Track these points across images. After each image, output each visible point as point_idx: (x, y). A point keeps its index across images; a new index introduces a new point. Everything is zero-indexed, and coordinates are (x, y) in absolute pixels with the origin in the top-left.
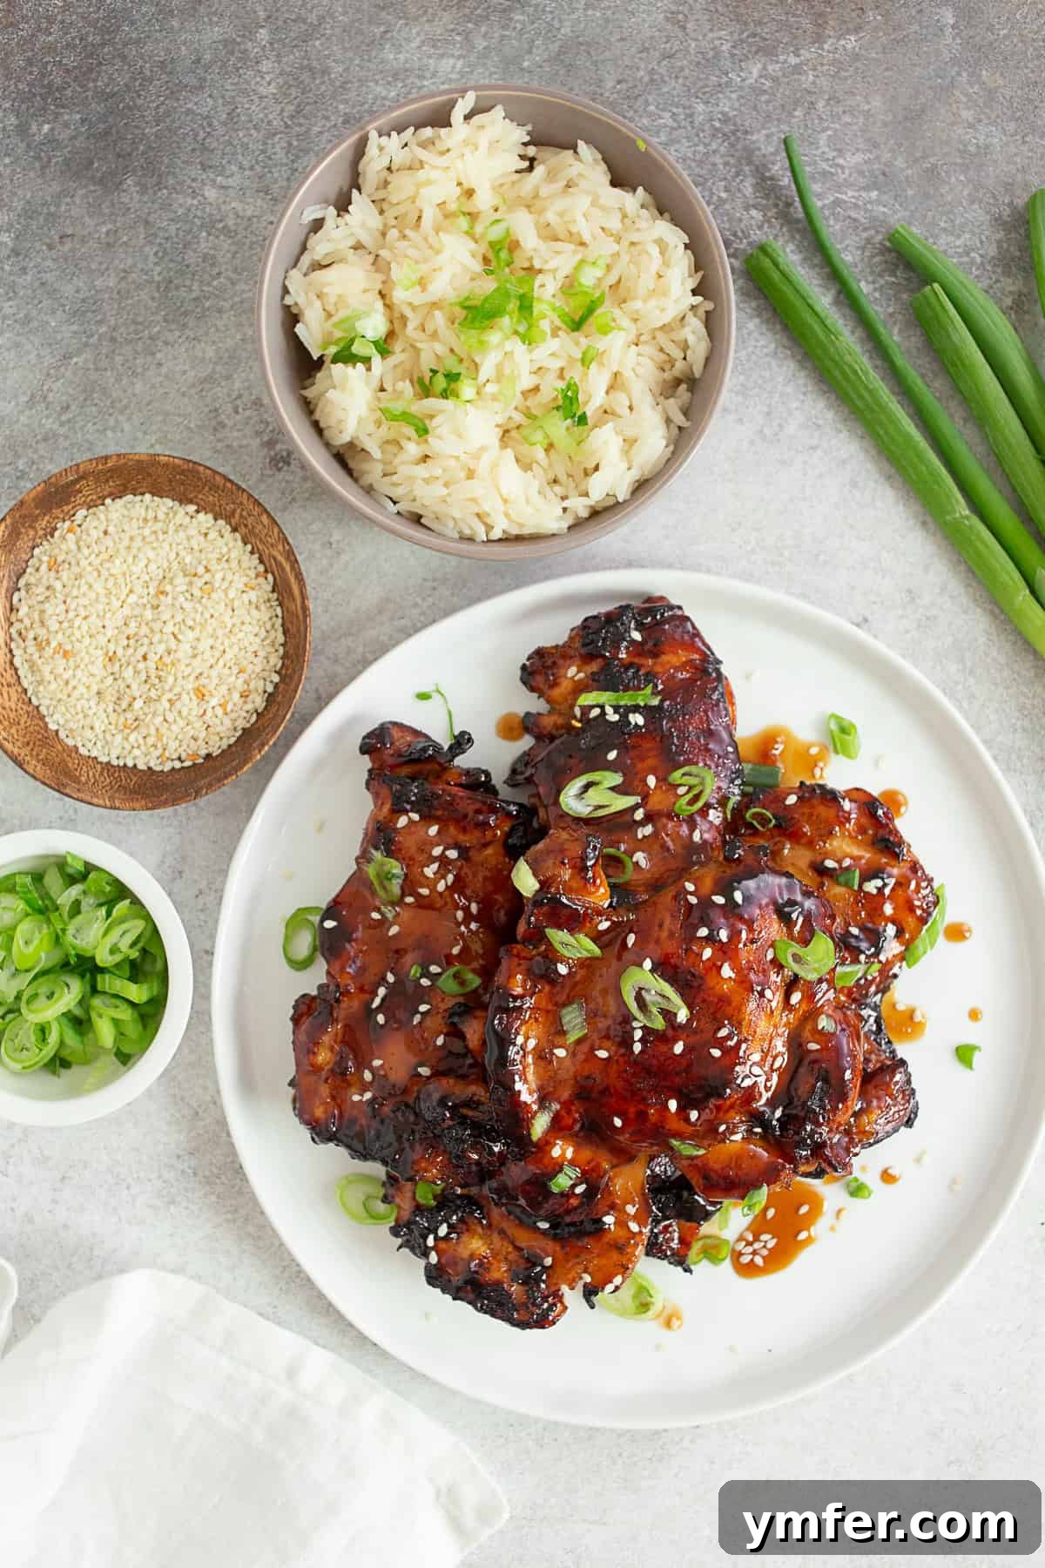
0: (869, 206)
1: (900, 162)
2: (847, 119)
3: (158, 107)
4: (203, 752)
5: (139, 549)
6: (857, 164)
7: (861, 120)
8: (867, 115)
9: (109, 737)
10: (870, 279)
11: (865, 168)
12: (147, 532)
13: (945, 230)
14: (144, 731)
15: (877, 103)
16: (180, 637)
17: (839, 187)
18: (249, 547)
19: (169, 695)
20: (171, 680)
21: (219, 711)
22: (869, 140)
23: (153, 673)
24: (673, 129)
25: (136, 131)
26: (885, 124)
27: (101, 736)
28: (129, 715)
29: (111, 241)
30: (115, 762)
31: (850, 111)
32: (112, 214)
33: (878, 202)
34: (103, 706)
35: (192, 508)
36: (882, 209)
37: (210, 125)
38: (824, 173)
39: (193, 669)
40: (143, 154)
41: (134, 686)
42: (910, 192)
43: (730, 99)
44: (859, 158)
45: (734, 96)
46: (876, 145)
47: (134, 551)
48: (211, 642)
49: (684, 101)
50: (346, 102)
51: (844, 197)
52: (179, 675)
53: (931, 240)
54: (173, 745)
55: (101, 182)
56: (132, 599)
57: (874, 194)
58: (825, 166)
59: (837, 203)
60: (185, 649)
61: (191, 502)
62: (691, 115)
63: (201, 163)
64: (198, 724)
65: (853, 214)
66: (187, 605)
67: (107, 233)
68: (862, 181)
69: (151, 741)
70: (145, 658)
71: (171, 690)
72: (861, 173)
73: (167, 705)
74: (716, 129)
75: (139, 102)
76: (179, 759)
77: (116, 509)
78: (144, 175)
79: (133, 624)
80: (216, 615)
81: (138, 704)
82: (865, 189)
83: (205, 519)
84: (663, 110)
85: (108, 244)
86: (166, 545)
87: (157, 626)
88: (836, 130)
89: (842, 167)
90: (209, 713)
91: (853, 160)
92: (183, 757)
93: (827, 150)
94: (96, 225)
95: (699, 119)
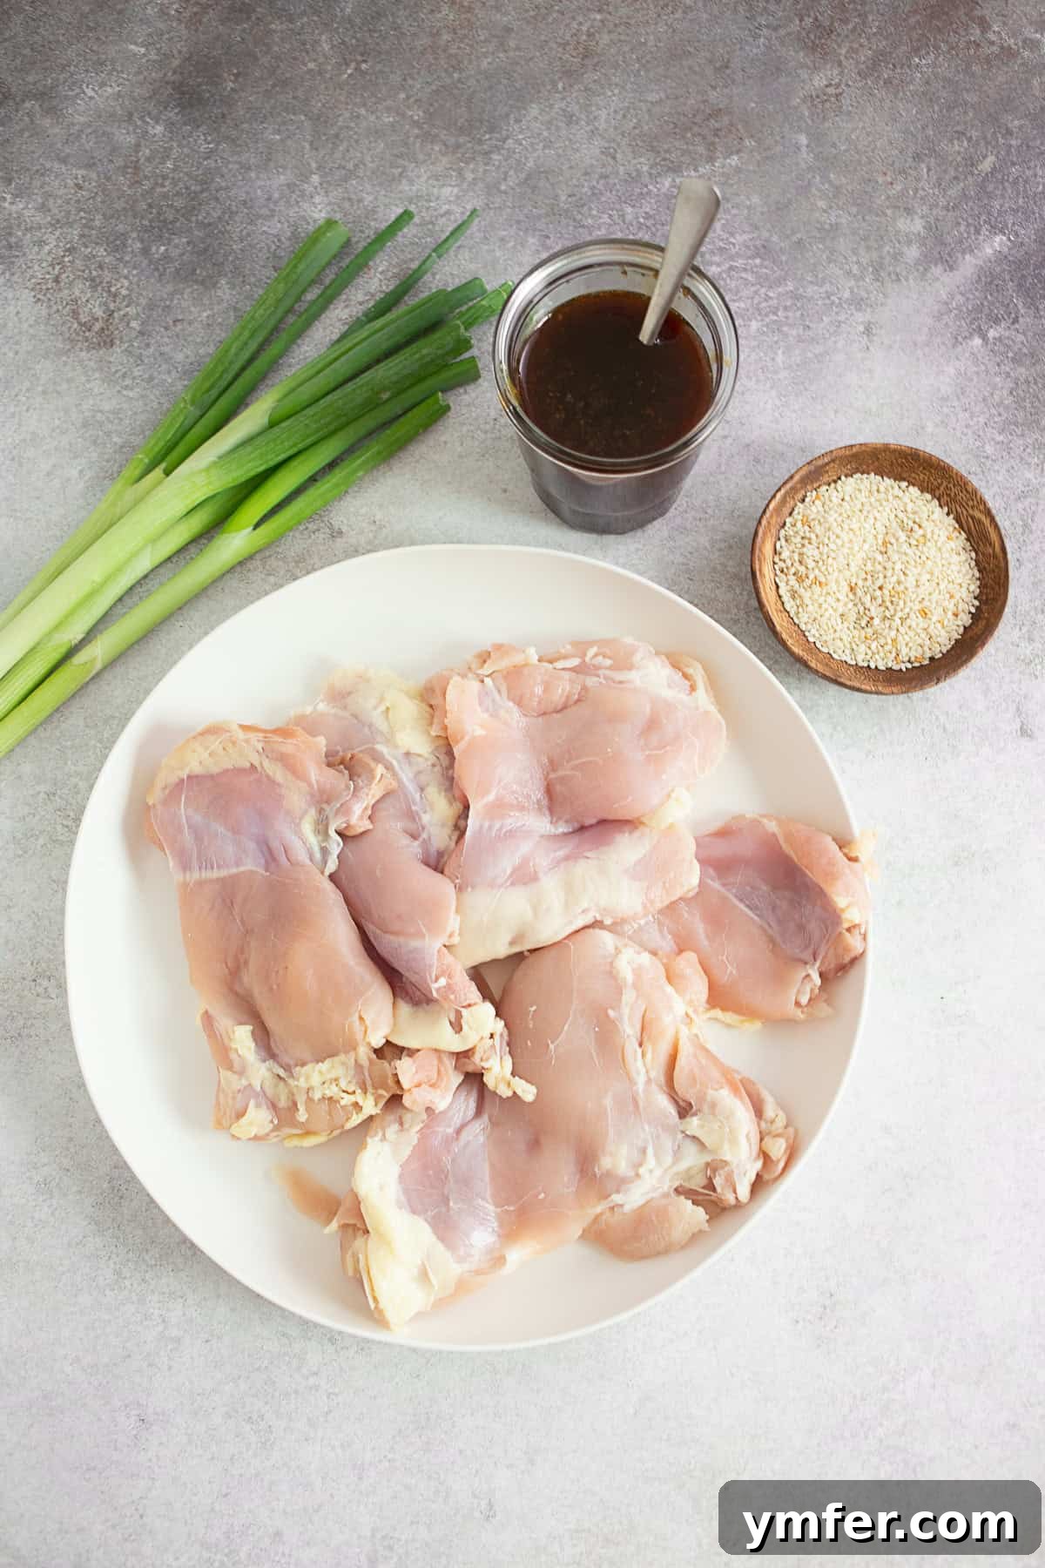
0: (755, 270)
1: (775, 238)
2: (734, 211)
3: (242, 231)
4: (928, 655)
5: (868, 512)
6: (745, 241)
7: (746, 211)
8: (749, 208)
9: (855, 647)
10: (759, 318)
11: (750, 244)
12: (873, 500)
13: (811, 282)
14: (882, 641)
15: (755, 199)
16: (907, 572)
17: (732, 258)
18: (946, 509)
19: (900, 614)
20: (901, 603)
21: (939, 625)
22: (751, 225)
23: (887, 599)
24: (610, 225)
25: (227, 248)
26: (762, 213)
27: (848, 646)
28: (869, 630)
29: (210, 322)
30: (861, 664)
31: (736, 206)
32: (210, 304)
33: (762, 266)
34: (846, 624)
35: (904, 484)
36: (765, 270)
37: (279, 240)
38: (721, 249)
39: (917, 596)
40: (232, 262)
41: (872, 609)
42: (784, 258)
43: (650, 203)
44: (746, 237)
45: (653, 201)
46: (757, 228)
47: (865, 513)
48: (928, 577)
49: (618, 206)
50: (375, 220)
51: (735, 264)
52: (908, 600)
53: (801, 290)
54: (904, 651)
55: (202, 283)
56: (866, 547)
57: (758, 261)
58: (721, 244)
59: (731, 268)
60: (911, 582)
61: (904, 480)
62: (623, 216)
63: (274, 267)
64: (923, 636)
65: (744, 275)
66: (909, 551)
67: (208, 317)
68: (749, 253)
69: (887, 648)
70: (881, 588)
71: (902, 610)
72: (748, 247)
73: (899, 622)
74: (641, 224)
75: (228, 228)
76: (909, 661)
77: (849, 485)
78: (233, 277)
79: (869, 564)
80: (931, 557)
81: (876, 621)
82: (750, 258)
83: (914, 491)
84: (603, 213)
85: (208, 325)
86: (887, 509)
87: (889, 565)
88: (727, 220)
89: (734, 244)
90: (932, 626)
91: (740, 239)
92: (913, 659)
93: (722, 233)
94: (199, 312)
95: (629, 218)
